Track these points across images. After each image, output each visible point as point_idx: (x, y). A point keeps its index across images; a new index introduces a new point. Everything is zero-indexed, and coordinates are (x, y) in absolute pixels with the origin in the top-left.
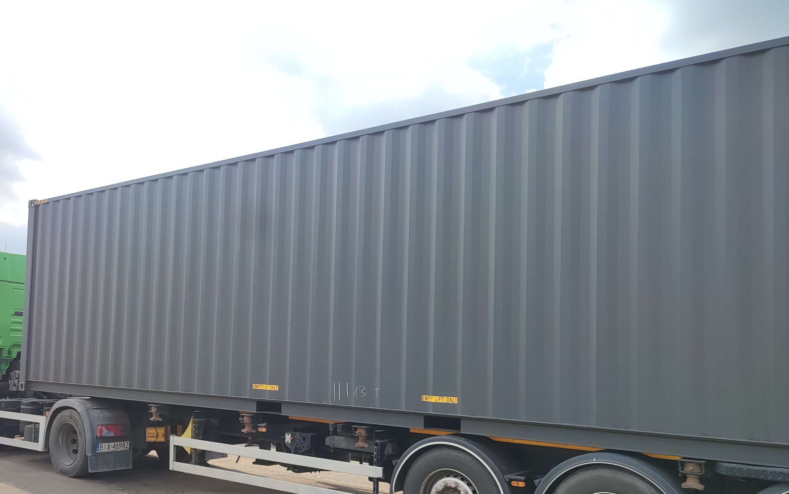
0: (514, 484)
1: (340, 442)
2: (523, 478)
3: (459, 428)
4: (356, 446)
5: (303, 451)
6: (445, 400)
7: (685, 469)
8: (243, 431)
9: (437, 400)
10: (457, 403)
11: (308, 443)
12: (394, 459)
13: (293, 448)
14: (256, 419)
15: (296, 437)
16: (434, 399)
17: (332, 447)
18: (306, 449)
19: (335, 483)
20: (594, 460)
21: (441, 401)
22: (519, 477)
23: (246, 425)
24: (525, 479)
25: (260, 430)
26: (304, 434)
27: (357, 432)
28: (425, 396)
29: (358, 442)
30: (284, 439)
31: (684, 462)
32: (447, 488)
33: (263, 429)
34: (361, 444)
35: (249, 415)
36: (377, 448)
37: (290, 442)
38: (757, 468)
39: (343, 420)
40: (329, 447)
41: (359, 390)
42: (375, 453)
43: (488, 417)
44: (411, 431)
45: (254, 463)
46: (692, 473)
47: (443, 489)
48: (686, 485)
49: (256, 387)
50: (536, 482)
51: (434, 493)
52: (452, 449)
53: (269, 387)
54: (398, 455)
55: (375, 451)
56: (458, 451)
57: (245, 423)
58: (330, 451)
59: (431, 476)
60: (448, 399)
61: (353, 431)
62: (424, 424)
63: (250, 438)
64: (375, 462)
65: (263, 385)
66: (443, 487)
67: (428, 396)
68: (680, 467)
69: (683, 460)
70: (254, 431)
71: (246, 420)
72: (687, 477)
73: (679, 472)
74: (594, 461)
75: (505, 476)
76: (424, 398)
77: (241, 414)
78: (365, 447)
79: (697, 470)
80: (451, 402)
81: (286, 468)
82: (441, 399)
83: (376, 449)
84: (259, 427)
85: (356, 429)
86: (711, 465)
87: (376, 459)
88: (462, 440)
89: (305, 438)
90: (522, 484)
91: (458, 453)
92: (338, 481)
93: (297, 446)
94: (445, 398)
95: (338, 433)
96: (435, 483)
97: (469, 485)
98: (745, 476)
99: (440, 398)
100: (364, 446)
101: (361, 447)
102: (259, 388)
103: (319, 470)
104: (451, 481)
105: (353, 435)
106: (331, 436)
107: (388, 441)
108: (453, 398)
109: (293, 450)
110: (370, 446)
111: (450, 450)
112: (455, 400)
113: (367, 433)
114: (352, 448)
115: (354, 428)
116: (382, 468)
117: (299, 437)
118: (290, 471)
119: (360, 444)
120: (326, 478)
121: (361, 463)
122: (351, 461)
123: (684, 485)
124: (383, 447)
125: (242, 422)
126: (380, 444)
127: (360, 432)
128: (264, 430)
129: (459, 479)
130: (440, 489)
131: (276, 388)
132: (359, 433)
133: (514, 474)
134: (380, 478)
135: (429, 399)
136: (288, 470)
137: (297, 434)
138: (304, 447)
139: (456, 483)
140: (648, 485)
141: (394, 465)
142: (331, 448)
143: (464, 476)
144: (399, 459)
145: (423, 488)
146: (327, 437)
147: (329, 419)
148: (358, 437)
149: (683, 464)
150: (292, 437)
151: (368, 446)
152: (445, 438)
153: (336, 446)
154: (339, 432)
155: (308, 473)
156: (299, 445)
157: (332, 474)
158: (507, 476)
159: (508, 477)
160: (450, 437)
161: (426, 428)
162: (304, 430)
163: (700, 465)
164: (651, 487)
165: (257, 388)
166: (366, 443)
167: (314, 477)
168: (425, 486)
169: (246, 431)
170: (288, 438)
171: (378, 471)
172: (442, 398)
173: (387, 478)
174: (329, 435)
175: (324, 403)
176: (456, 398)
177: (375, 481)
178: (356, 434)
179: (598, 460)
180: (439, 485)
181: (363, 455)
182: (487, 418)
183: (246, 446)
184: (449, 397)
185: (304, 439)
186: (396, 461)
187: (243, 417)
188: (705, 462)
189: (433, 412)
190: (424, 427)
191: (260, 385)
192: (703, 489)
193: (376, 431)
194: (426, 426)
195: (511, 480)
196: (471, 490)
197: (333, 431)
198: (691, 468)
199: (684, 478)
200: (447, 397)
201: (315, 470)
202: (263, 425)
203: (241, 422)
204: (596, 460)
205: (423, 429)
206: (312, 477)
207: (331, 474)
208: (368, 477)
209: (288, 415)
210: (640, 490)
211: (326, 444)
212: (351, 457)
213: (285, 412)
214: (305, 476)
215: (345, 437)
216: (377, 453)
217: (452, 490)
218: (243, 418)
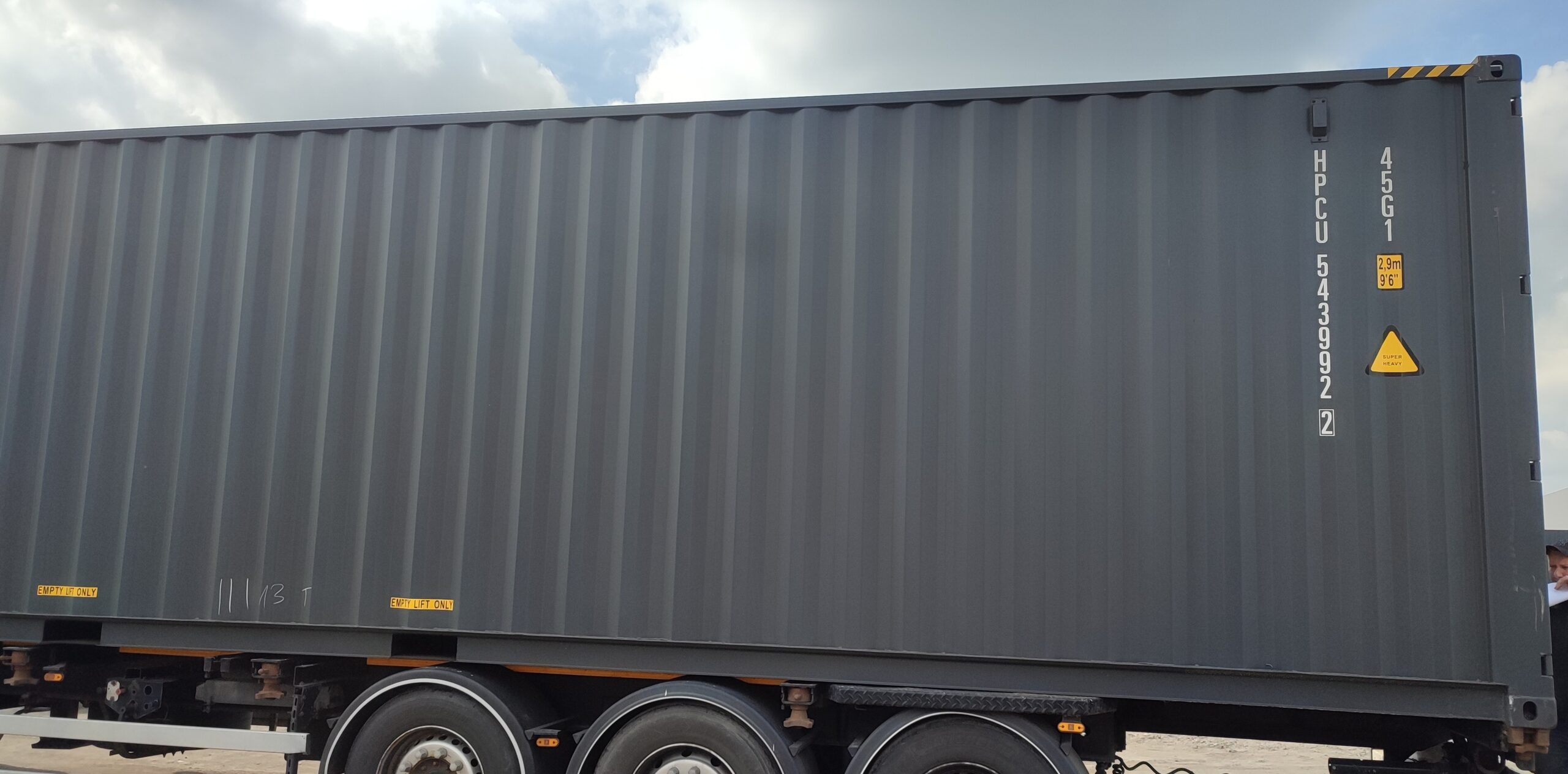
0: (541, 743)
1: (227, 691)
2: (556, 732)
3: (453, 653)
4: (257, 697)
5: (144, 715)
6: (431, 605)
7: (789, 699)
8: (7, 681)
9: (417, 605)
10: (452, 609)
11: (157, 697)
12: (333, 715)
13: (123, 710)
14: (39, 658)
15: (130, 688)
16: (411, 604)
17: (208, 702)
18: (152, 709)
19: (216, 770)
20: (666, 694)
21: (424, 607)
22: (550, 731)
23: (15, 669)
24: (558, 733)
25: (48, 677)
26: (148, 681)
27: (260, 671)
28: (397, 600)
29: (262, 690)
30: (105, 693)
31: (789, 687)
32: (426, 761)
33: (57, 675)
34: (268, 692)
35: (24, 648)
36: (300, 697)
37: (116, 699)
38: (879, 689)
39: (236, 650)
40: (203, 702)
41: (270, 593)
42: (294, 708)
43: (504, 631)
44: (369, 662)
45: (34, 746)
46: (798, 704)
47: (419, 762)
48: (790, 723)
49: (45, 591)
50: (577, 736)
51: (402, 771)
52: (440, 690)
53: (75, 592)
54: (339, 709)
55: (296, 705)
56: (451, 694)
57: (14, 666)
58: (204, 711)
59: (397, 743)
60: (437, 603)
61: (254, 669)
62: (392, 648)
63: (26, 696)
64: (293, 724)
65: (62, 587)
66: (419, 760)
67: (402, 599)
68: (783, 695)
69: (788, 684)
70: (34, 681)
71: (16, 659)
72: (791, 710)
73: (782, 704)
74: (666, 696)
75: (526, 731)
76: (394, 603)
77: (5, 648)
78: (274, 699)
79: (805, 698)
80: (442, 609)
81: (109, 751)
82: (425, 603)
83: (296, 699)
84: (47, 672)
85: (259, 665)
86: (823, 688)
87: (296, 718)
88: (458, 674)
89: (151, 688)
90: (553, 743)
91: (449, 698)
92: (224, 766)
93: (132, 705)
94: (432, 601)
95: (223, 675)
96: (405, 754)
97: (466, 751)
98: (864, 702)
99: (423, 602)
100: (273, 697)
101: (267, 698)
102: (53, 594)
103: (183, 749)
104: (434, 747)
105: (252, 677)
106: (207, 681)
107: (322, 684)
108: (445, 600)
109: (121, 714)
110: (285, 693)
111: (436, 692)
112: (449, 605)
113: (280, 672)
114: (249, 701)
115: (255, 663)
116: (305, 735)
117: (138, 687)
118: (118, 757)
119: (266, 692)
120: (199, 763)
121: (272, 729)
122: (253, 727)
123: (787, 723)
124: (312, 694)
125: (7, 664)
126: (305, 690)
127: (268, 671)
128: (58, 677)
129: (448, 742)
130: (414, 762)
131: (92, 592)
132: (264, 672)
133: (542, 727)
134: (301, 754)
135: (404, 605)
136: (112, 754)
137: (135, 682)
138: (146, 706)
139: (444, 750)
140: (739, 727)
141: (330, 727)
142: (207, 704)
143: (459, 737)
144: (340, 715)
145: (383, 764)
146: (200, 684)
147: (205, 648)
148: (262, 680)
149: (787, 690)
150: (121, 688)
151: (281, 696)
152: (429, 671)
153: (216, 700)
154: (223, 673)
155: (159, 757)
156: (136, 703)
157: (212, 754)
158: (529, 731)
159: (531, 732)
160: (436, 669)
161: (395, 657)
162: (149, 674)
163: (809, 689)
164: (743, 730)
165: (46, 595)
166: (279, 690)
167: (173, 762)
168: (387, 761)
169: (16, 682)
170: (113, 691)
171: (298, 741)
172: (428, 601)
173: (314, 751)
174: (205, 680)
175: (197, 620)
176: (452, 601)
177: (293, 760)
178: (259, 675)
179: (672, 693)
180: (413, 756)
181: (277, 714)
182: (503, 633)
183: (19, 713)
184: (440, 600)
185: (148, 690)
186: (335, 719)
187: (9, 653)
188: (814, 685)
189: (409, 626)
190: (392, 655)
191: (55, 587)
192: (811, 727)
193: (300, 666)
194: (396, 651)
195: (536, 737)
196: (468, 761)
197: (210, 672)
198: (796, 696)
199: (788, 712)
200: (435, 600)
201: (173, 750)
202: (57, 667)
203: (3, 663)
204: (669, 693)
205: (390, 658)
206: (169, 763)
207: (210, 755)
208: (284, 755)
209: (117, 645)
210: (729, 735)
211: (196, 698)
212: (253, 718)
213: (108, 640)
214: (153, 763)
215: (236, 680)
216: (299, 709)
217: (435, 763)
218: (11, 655)
